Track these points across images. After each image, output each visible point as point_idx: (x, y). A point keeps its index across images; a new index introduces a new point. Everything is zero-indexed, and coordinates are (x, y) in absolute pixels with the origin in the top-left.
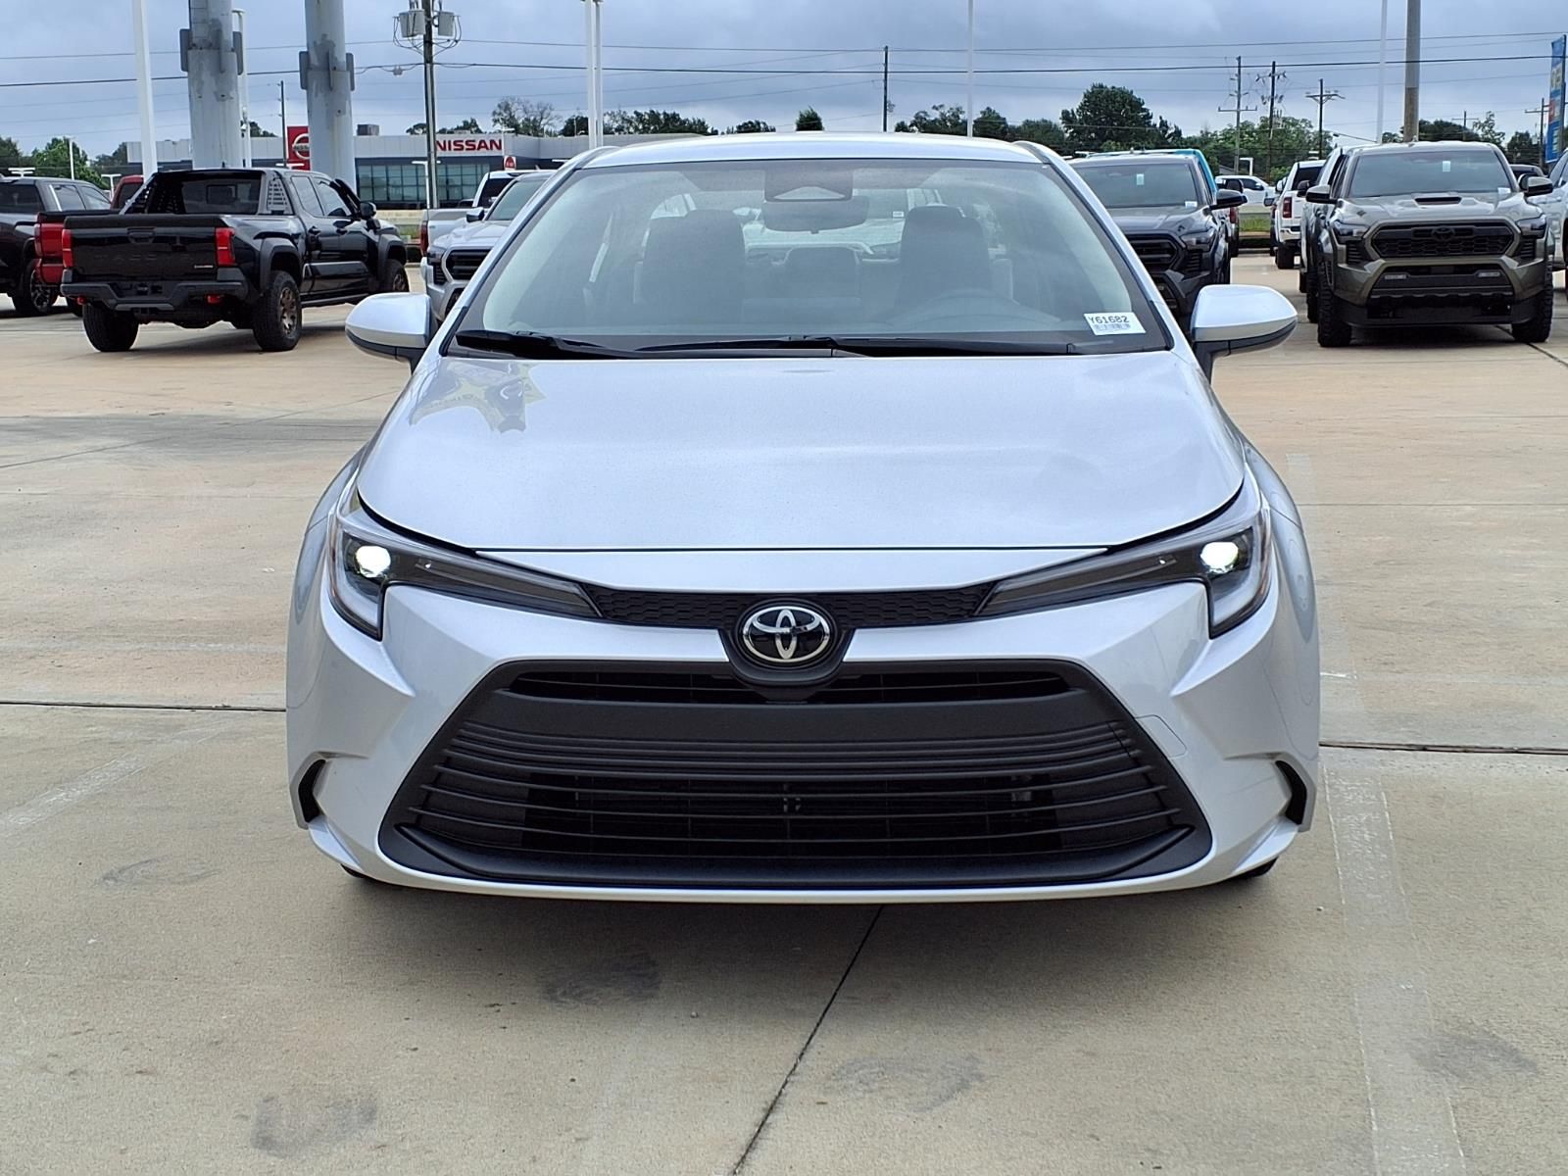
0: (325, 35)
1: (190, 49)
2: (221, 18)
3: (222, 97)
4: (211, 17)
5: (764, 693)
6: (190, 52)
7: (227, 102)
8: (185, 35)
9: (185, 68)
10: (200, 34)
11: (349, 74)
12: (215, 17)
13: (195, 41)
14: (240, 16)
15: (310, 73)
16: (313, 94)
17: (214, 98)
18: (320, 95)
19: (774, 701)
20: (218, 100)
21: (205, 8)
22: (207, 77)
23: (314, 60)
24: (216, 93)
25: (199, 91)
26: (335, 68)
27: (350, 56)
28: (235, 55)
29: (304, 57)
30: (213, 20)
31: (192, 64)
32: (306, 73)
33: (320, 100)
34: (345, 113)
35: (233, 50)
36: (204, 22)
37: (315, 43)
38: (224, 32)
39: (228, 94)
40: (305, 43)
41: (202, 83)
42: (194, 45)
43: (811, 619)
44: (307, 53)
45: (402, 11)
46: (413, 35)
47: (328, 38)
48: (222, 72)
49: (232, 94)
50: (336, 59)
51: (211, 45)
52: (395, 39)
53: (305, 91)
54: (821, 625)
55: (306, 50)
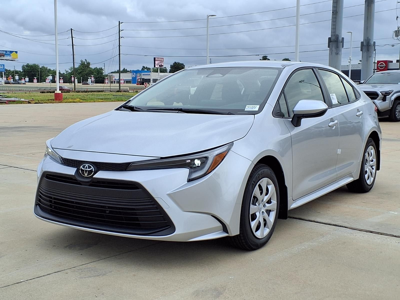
0: (368, 37)
1: (330, 42)
2: (339, 34)
3: (337, 54)
4: (336, 34)
5: (81, 183)
6: (330, 43)
7: (338, 55)
8: (330, 39)
9: (329, 47)
10: (333, 38)
11: (374, 47)
12: (337, 34)
13: (332, 40)
14: (351, 33)
15: (363, 47)
16: (364, 52)
17: (335, 54)
18: (365, 52)
19: (83, 185)
20: (336, 55)
21: (335, 32)
22: (334, 49)
23: (365, 44)
24: (335, 53)
25: (331, 53)
26: (370, 46)
27: (374, 42)
28: (342, 43)
29: (362, 43)
30: (337, 35)
31: (330, 46)
32: (362, 47)
33: (365, 54)
34: (371, 57)
35: (341, 42)
36: (335, 35)
37: (365, 39)
38: (339, 37)
39: (339, 53)
40: (363, 40)
41: (332, 50)
42: (331, 41)
43: (91, 167)
44: (363, 42)
45: (395, 30)
46: (398, 36)
47: (369, 38)
48: (338, 48)
49: (340, 53)
50: (370, 43)
51: (336, 41)
52: (393, 38)
53: (362, 52)
54: (92, 169)
55: (363, 41)
